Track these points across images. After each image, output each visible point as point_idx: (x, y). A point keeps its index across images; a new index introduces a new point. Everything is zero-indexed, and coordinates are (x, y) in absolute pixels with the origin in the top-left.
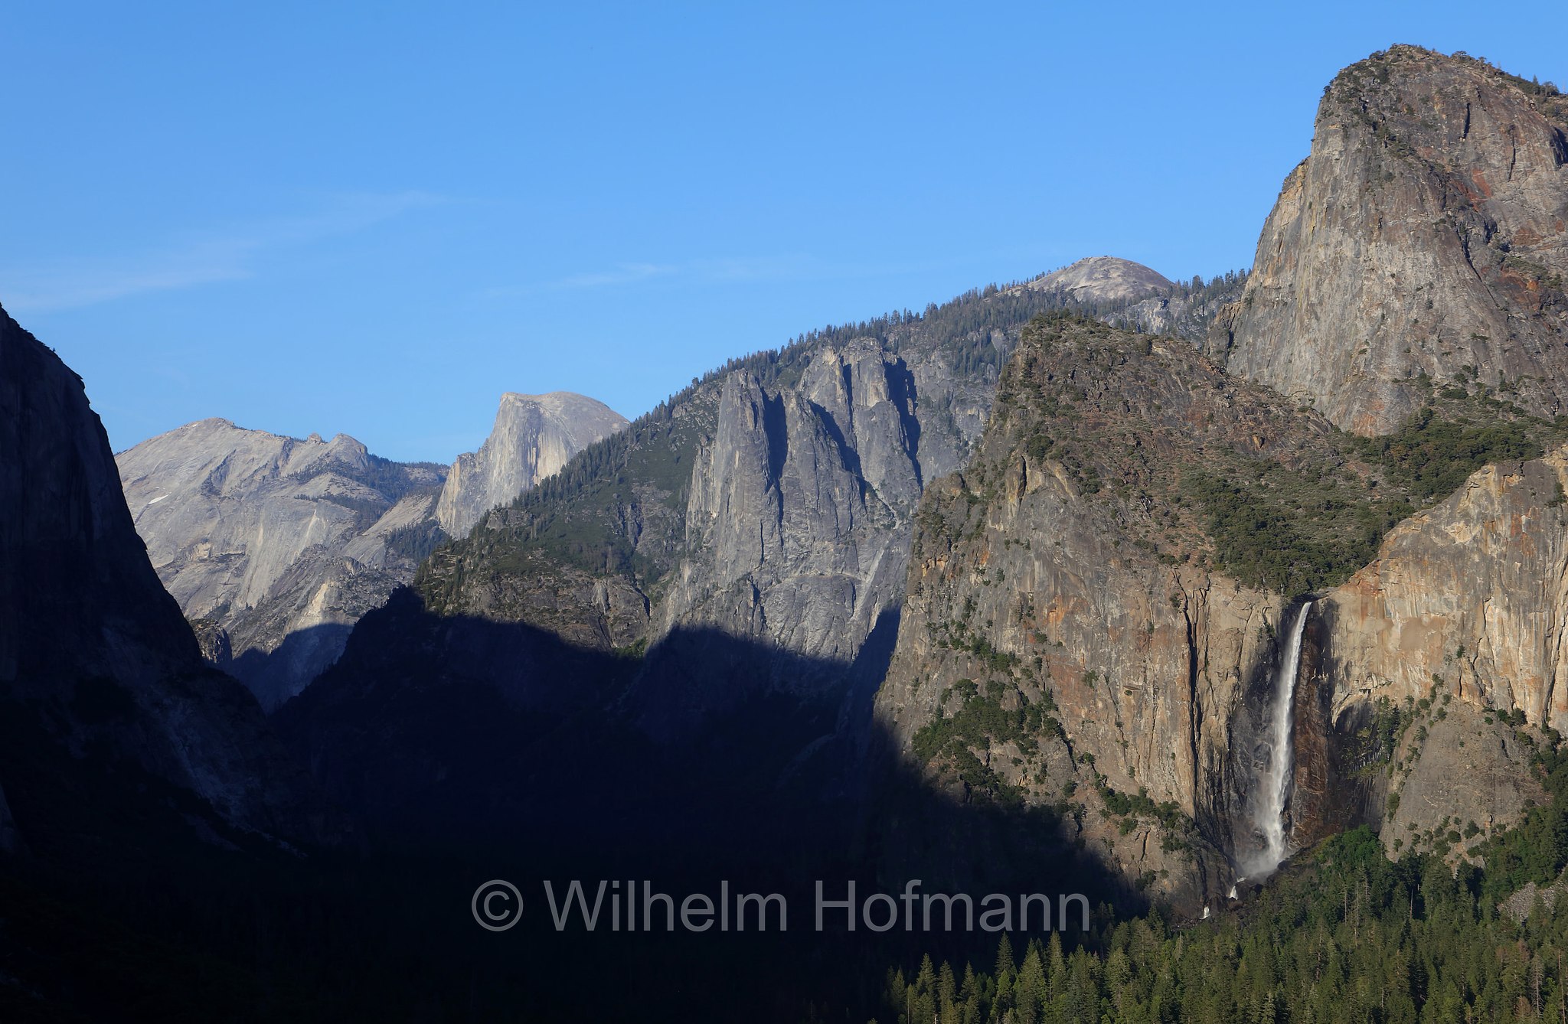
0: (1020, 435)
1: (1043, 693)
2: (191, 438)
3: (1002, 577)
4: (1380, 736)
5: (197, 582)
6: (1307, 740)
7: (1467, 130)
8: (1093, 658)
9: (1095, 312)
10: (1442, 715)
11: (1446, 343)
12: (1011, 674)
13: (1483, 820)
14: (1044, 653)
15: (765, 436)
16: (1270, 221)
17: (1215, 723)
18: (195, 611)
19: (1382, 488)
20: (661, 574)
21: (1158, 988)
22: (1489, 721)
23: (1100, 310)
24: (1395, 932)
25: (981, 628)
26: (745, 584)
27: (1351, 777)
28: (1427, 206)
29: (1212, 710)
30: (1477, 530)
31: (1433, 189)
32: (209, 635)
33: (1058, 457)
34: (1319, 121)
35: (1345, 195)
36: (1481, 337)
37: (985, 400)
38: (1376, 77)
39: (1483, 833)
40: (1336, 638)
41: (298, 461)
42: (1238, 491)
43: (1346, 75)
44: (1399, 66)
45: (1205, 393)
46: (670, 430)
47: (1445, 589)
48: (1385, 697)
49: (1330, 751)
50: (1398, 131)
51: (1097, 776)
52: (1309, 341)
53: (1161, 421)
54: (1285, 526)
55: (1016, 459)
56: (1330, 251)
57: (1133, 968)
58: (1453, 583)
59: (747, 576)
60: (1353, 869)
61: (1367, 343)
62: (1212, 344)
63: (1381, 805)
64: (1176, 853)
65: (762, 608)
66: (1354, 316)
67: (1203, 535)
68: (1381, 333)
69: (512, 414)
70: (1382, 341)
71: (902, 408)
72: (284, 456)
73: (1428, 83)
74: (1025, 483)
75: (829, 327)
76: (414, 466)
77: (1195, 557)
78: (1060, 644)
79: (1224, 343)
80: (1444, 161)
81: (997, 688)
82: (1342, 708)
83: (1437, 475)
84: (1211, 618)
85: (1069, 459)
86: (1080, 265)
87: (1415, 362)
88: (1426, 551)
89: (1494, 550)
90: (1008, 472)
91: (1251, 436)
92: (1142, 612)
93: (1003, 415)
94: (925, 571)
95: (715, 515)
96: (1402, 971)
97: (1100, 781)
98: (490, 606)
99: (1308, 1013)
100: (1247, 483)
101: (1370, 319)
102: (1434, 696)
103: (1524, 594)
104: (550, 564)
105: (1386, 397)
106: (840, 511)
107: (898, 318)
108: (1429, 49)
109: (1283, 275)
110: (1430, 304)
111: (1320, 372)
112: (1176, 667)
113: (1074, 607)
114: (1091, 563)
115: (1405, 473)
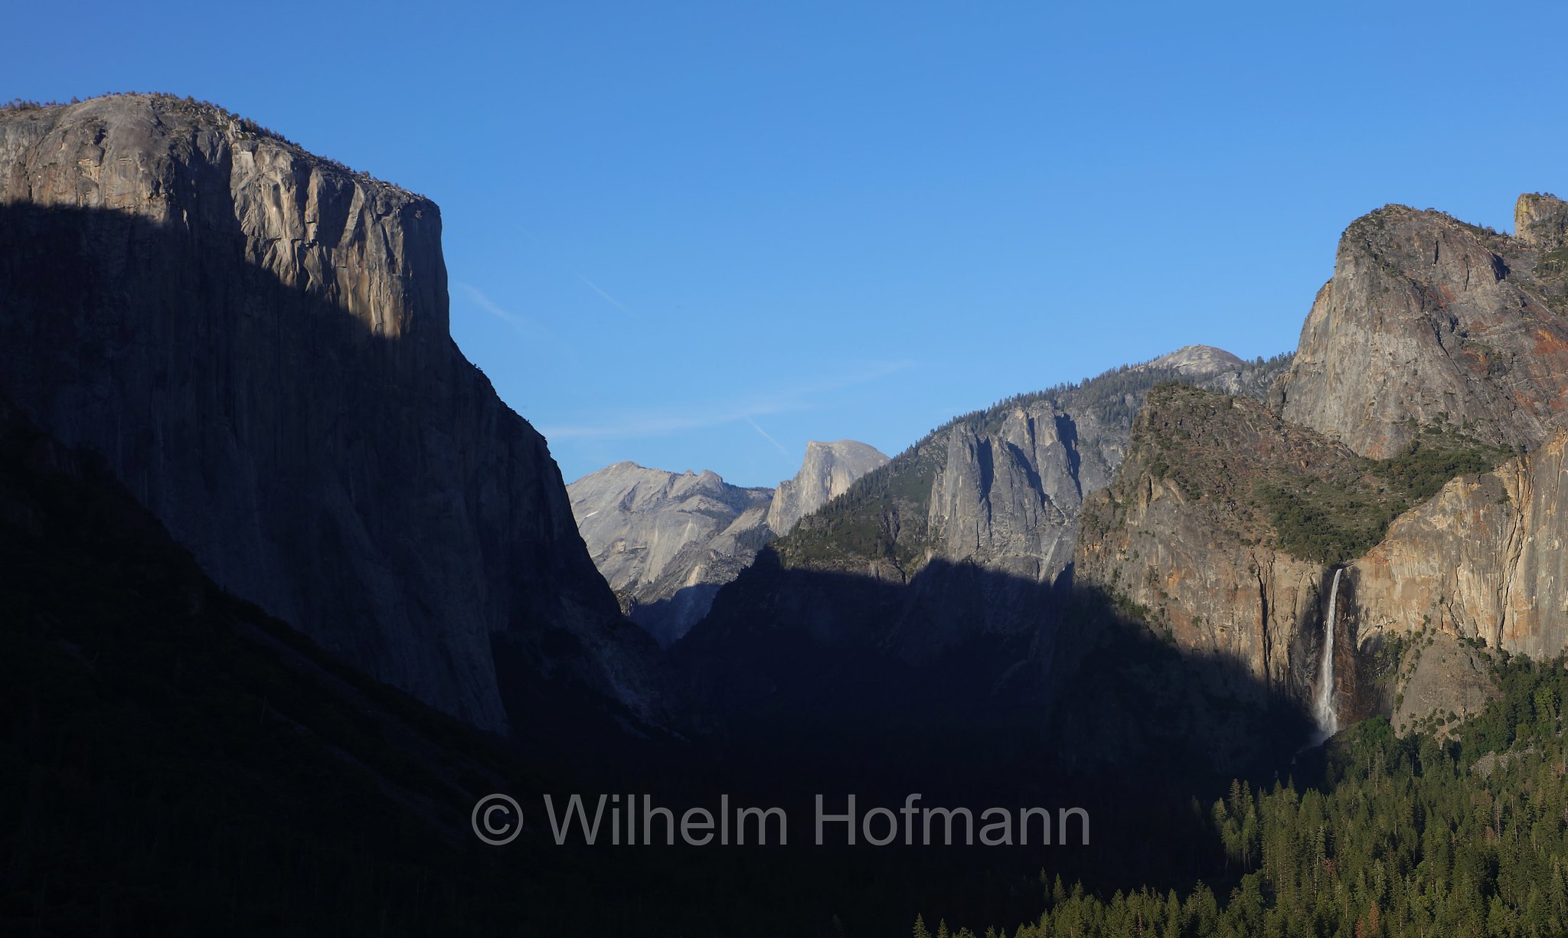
0: (1147, 462)
1: (1165, 630)
2: (612, 474)
3: (1137, 555)
4: (1389, 657)
5: (617, 566)
6: (1341, 660)
8: (1198, 608)
9: (1193, 381)
10: (1430, 642)
11: (1426, 398)
12: (1144, 619)
13: (1459, 711)
14: (1166, 605)
15: (979, 466)
16: (1308, 320)
17: (1280, 649)
18: (617, 585)
19: (1387, 493)
20: (912, 557)
22: (1462, 645)
23: (1196, 380)
24: (1403, 785)
25: (1124, 589)
27: (1370, 684)
28: (1412, 308)
29: (1278, 640)
30: (1451, 520)
31: (1415, 297)
32: (625, 600)
33: (1173, 477)
34: (1339, 254)
35: (1357, 302)
36: (1450, 393)
37: (1122, 440)
38: (1375, 225)
39: (1459, 719)
40: (1359, 592)
41: (679, 487)
42: (1292, 497)
43: (1356, 224)
44: (1390, 218)
45: (1268, 433)
46: (917, 463)
47: (1431, 559)
48: (1392, 631)
49: (1356, 667)
50: (1391, 260)
52: (1336, 398)
53: (1240, 452)
54: (1323, 519)
55: (1144, 478)
56: (1349, 339)
58: (1436, 555)
59: (968, 558)
60: (1374, 744)
61: (1374, 398)
62: (1272, 401)
63: (1391, 702)
64: (1255, 734)
66: (1365, 380)
67: (1269, 526)
68: (1383, 392)
69: (815, 455)
70: (1384, 397)
71: (1067, 445)
72: (670, 484)
73: (1410, 228)
74: (1151, 494)
75: (1019, 394)
76: (752, 490)
77: (1264, 540)
78: (1176, 598)
79: (1280, 400)
80: (1422, 280)
82: (1364, 638)
83: (1423, 484)
84: (1276, 580)
85: (1180, 477)
86: (1183, 351)
87: (1407, 411)
88: (1417, 534)
89: (1462, 533)
90: (1139, 487)
91: (1299, 460)
92: (1230, 577)
93: (1136, 450)
94: (1086, 552)
95: (947, 518)
96: (1408, 811)
99: (1347, 839)
100: (1297, 492)
101: (1376, 382)
102: (1425, 629)
103: (1483, 561)
104: (840, 552)
105: (1388, 433)
106: (1028, 513)
107: (1064, 387)
108: (1410, 207)
109: (1317, 355)
110: (1415, 372)
111: (1344, 418)
112: (1253, 612)
113: (1185, 574)
114: (1195, 545)
115: (1402, 483)
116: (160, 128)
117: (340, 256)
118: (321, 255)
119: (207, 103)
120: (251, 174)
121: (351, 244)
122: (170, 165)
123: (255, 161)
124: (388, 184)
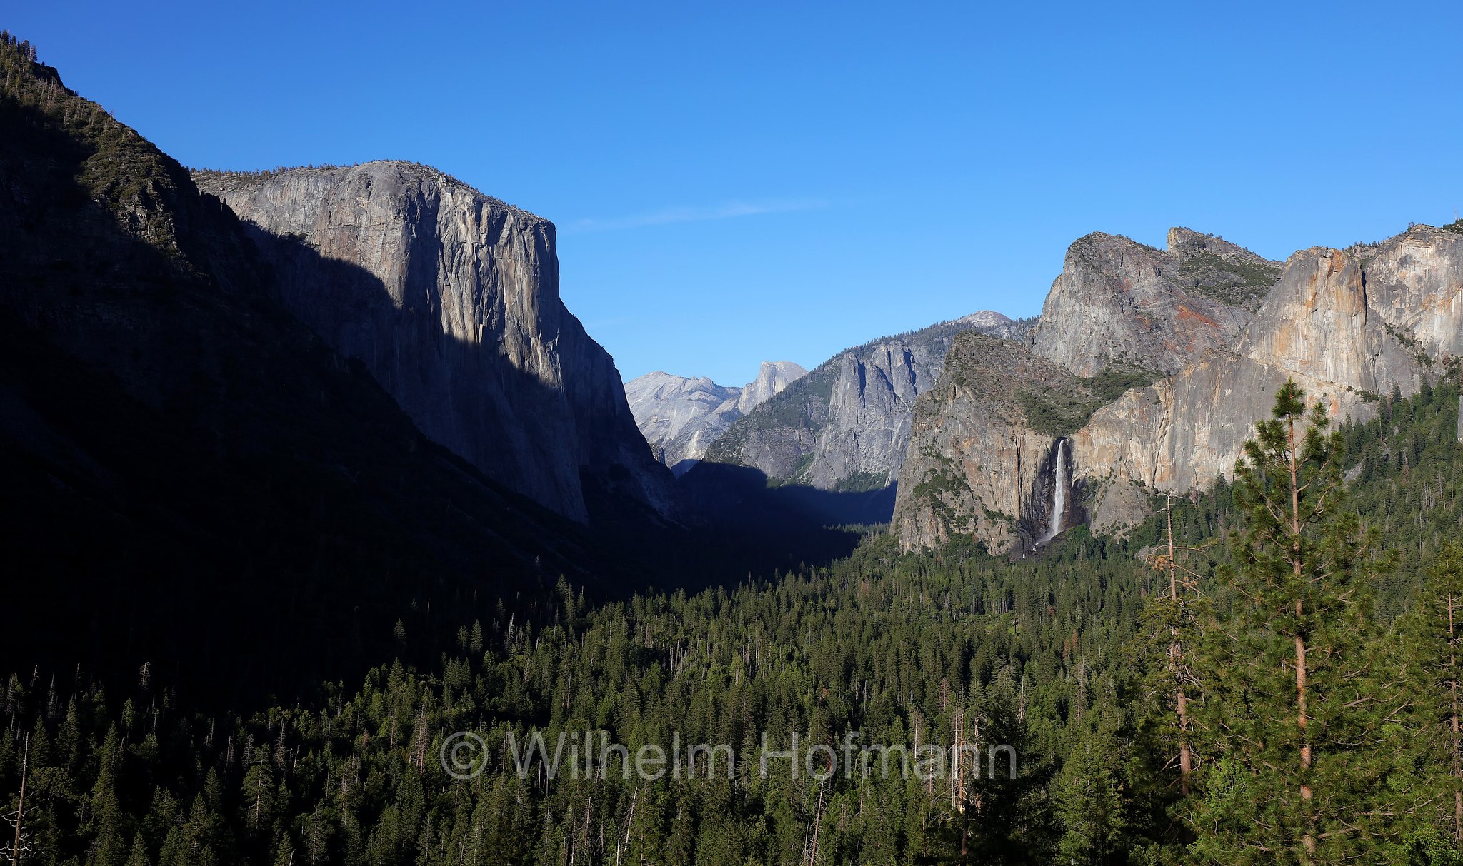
0: (954, 377)
1: (962, 473)
2: (651, 378)
3: (946, 430)
4: (1090, 490)
5: (653, 430)
7: (1122, 263)
8: (981, 460)
9: (982, 331)
10: (1114, 482)
11: (1115, 343)
12: (950, 466)
13: (1129, 522)
14: (962, 458)
15: (859, 377)
16: (1048, 297)
17: (1028, 485)
18: (652, 441)
19: (1091, 397)
20: (820, 428)
21: (1005, 584)
22: (1131, 485)
23: (984, 330)
24: (1095, 564)
25: (938, 448)
26: (851, 432)
27: (1079, 506)
28: (1107, 291)
29: (1027, 480)
30: (1127, 413)
31: (1109, 285)
32: (656, 449)
33: (968, 385)
34: (1066, 260)
35: (1076, 287)
36: (1128, 340)
37: (941, 364)
38: (1087, 244)
39: (1129, 526)
40: (1073, 453)
41: (689, 386)
42: (1036, 398)
43: (1076, 243)
44: (1095, 240)
45: (1023, 361)
46: (824, 374)
47: (1115, 435)
48: (1092, 476)
49: (1071, 496)
50: (1096, 264)
51: (983, 504)
52: (1063, 342)
53: (1007, 372)
54: (1054, 411)
55: (952, 386)
56: (1071, 308)
57: (995, 576)
58: (1118, 433)
59: (852, 429)
60: (1080, 540)
61: (1085, 342)
62: (1026, 343)
63: (1090, 516)
64: (1012, 533)
65: (857, 441)
66: (1079, 333)
67: (1023, 414)
68: (1090, 339)
69: (766, 369)
70: (1091, 342)
71: (909, 367)
72: (683, 385)
73: (1107, 246)
74: (955, 394)
75: (882, 337)
76: (730, 388)
77: (1019, 423)
78: (969, 455)
79: (1031, 342)
80: (1114, 275)
81: (944, 471)
82: (1077, 479)
83: (1112, 392)
84: (1026, 446)
85: (972, 385)
86: (977, 314)
87: (1103, 350)
88: (1107, 421)
89: (1133, 420)
90: (949, 391)
91: (1041, 377)
92: (1000, 443)
93: (947, 370)
94: (917, 428)
95: (840, 406)
96: (1097, 578)
97: (983, 507)
98: (757, 440)
99: (1061, 594)
100: (1039, 395)
101: (1086, 333)
102: (1110, 475)
103: (1145, 437)
104: (779, 424)
105: (1092, 363)
106: (887, 405)
107: (908, 333)
108: (1107, 233)
109: (1053, 317)
110: (1108, 328)
111: (1067, 353)
112: (1013, 463)
113: (974, 441)
114: (981, 424)
115: (1100, 391)
116: (401, 180)
117: (499, 252)
118: (488, 252)
119: (428, 166)
120: (451, 206)
121: (505, 246)
122: (406, 200)
123: (453, 198)
124: (527, 212)
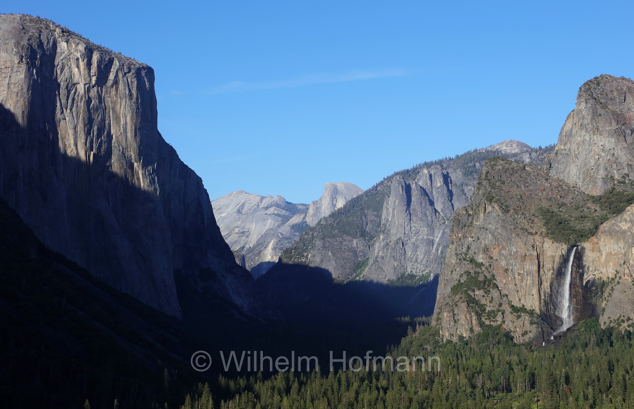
0: (484, 195)
1: (492, 275)
2: (233, 196)
3: (478, 239)
4: (599, 289)
5: (235, 240)
6: (575, 290)
7: (625, 101)
8: (507, 264)
9: (508, 157)
10: (619, 283)
11: (619, 166)
12: (481, 269)
13: (632, 316)
14: (492, 262)
15: (406, 195)
16: (563, 129)
17: (546, 285)
18: (234, 248)
19: (599, 212)
20: (374, 238)
21: (528, 367)
23: (510, 156)
24: (604, 351)
25: (472, 255)
26: (399, 241)
27: (589, 302)
28: (612, 124)
29: (545, 281)
30: (629, 225)
31: (614, 119)
32: (238, 255)
33: (496, 202)
34: (578, 98)
35: (586, 120)
36: (630, 165)
37: (474, 184)
38: (596, 84)
39: (632, 320)
40: (584, 258)
41: (265, 203)
42: (553, 212)
43: (586, 84)
44: (603, 81)
45: (542, 182)
46: (376, 193)
47: (619, 243)
48: (600, 277)
49: (583, 294)
50: (603, 101)
51: (509, 301)
52: (575, 166)
53: (528, 191)
54: (568, 223)
55: (483, 202)
56: (582, 138)
57: (520, 361)
58: (622, 241)
59: (400, 238)
60: (590, 331)
61: (593, 166)
62: (545, 167)
63: (599, 311)
64: (534, 325)
65: (405, 248)
66: (589, 158)
67: (542, 226)
68: (598, 163)
69: (329, 189)
70: (598, 166)
71: (448, 187)
72: (261, 202)
73: (612, 86)
74: (486, 210)
75: (425, 162)
76: (299, 204)
77: (539, 233)
78: (497, 260)
79: (548, 166)
80: (618, 110)
81: (477, 273)
82: (587, 280)
83: (616, 208)
84: (545, 252)
85: (499, 202)
86: (503, 142)
87: (609, 172)
88: (613, 231)
90: (480, 206)
91: (557, 195)
92: (523, 250)
93: (479, 189)
94: (454, 237)
95: (390, 220)
96: (606, 363)
97: (510, 303)
98: (322, 247)
99: (576, 376)
100: (556, 210)
101: (595, 159)
102: (616, 277)
104: (340, 234)
105: (600, 183)
106: (429, 218)
107: (447, 159)
108: (612, 75)
109: (567, 145)
110: (614, 154)
111: (579, 175)
112: (534, 267)
113: (501, 248)
114: (507, 234)
115: (606, 207)
116: (24, 31)
117: (107, 91)
118: (98, 91)
119: (46, 19)
120: (66, 53)
121: (112, 86)
122: (28, 48)
123: (68, 47)
124: (130, 58)
